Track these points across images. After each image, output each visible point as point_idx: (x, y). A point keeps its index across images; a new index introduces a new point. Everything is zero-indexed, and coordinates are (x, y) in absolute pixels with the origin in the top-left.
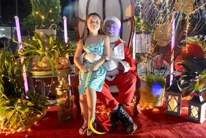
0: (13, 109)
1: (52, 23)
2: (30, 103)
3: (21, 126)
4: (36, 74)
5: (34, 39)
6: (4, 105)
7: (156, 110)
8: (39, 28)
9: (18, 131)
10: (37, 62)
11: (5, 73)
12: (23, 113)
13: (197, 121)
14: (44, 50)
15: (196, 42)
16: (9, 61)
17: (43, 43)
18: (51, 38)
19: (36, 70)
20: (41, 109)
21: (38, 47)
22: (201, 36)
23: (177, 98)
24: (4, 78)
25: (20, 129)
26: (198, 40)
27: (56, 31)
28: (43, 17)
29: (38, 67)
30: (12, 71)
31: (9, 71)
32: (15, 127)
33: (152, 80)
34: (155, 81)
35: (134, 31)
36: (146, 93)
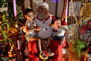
18: (4, 16)
33: (78, 44)
34: (80, 46)
35: (66, 8)
36: (74, 53)
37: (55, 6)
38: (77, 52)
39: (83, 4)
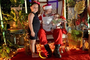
0: (2, 48)
1: (20, 4)
7: (78, 49)
8: (12, 7)
10: (12, 24)
12: (7, 50)
14: (16, 18)
17: (16, 14)
18: (20, 12)
19: (12, 29)
20: (16, 49)
27: (22, 8)
28: (16, 1)
29: (13, 27)
32: (3, 57)
33: (75, 32)
34: (76, 33)
35: (64, 7)
36: (72, 40)
37: (56, 7)
38: (74, 38)
39: (76, 2)
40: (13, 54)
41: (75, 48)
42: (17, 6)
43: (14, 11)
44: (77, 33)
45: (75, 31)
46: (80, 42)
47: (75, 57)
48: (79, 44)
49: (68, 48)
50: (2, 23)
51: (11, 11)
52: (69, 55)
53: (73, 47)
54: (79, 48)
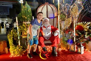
0: (16, 48)
1: (29, 19)
2: (21, 47)
3: (19, 54)
4: (24, 37)
5: (23, 25)
6: (13, 47)
8: (24, 21)
9: (18, 56)
11: (14, 37)
12: (19, 50)
13: (80, 53)
14: (26, 29)
15: (81, 25)
16: (15, 33)
17: (26, 26)
19: (23, 36)
20: (25, 49)
21: (24, 28)
22: (83, 22)
23: (73, 45)
24: (13, 38)
25: (18, 55)
26: (82, 24)
27: (30, 22)
28: (26, 18)
29: (24, 34)
30: (16, 36)
31: (15, 36)
32: (17, 55)
40: (24, 52)
41: (65, 49)
42: (27, 21)
43: (24, 24)
44: (66, 40)
45: (65, 38)
46: (68, 45)
47: (64, 57)
48: (67, 47)
49: (60, 49)
50: (18, 31)
51: (23, 24)
52: (60, 55)
53: (64, 49)
54: (67, 49)
